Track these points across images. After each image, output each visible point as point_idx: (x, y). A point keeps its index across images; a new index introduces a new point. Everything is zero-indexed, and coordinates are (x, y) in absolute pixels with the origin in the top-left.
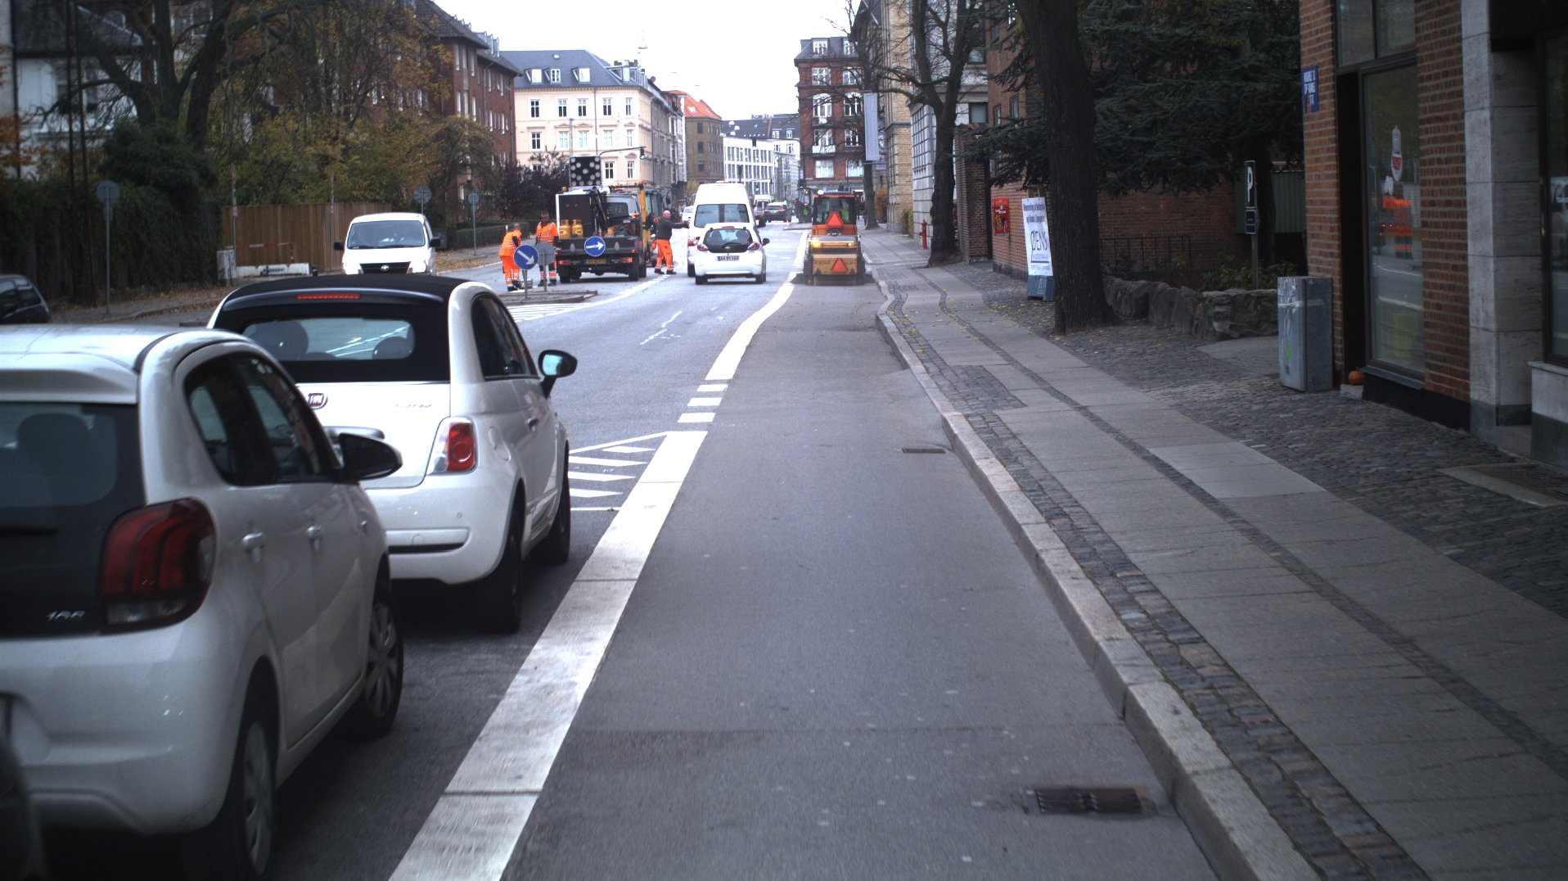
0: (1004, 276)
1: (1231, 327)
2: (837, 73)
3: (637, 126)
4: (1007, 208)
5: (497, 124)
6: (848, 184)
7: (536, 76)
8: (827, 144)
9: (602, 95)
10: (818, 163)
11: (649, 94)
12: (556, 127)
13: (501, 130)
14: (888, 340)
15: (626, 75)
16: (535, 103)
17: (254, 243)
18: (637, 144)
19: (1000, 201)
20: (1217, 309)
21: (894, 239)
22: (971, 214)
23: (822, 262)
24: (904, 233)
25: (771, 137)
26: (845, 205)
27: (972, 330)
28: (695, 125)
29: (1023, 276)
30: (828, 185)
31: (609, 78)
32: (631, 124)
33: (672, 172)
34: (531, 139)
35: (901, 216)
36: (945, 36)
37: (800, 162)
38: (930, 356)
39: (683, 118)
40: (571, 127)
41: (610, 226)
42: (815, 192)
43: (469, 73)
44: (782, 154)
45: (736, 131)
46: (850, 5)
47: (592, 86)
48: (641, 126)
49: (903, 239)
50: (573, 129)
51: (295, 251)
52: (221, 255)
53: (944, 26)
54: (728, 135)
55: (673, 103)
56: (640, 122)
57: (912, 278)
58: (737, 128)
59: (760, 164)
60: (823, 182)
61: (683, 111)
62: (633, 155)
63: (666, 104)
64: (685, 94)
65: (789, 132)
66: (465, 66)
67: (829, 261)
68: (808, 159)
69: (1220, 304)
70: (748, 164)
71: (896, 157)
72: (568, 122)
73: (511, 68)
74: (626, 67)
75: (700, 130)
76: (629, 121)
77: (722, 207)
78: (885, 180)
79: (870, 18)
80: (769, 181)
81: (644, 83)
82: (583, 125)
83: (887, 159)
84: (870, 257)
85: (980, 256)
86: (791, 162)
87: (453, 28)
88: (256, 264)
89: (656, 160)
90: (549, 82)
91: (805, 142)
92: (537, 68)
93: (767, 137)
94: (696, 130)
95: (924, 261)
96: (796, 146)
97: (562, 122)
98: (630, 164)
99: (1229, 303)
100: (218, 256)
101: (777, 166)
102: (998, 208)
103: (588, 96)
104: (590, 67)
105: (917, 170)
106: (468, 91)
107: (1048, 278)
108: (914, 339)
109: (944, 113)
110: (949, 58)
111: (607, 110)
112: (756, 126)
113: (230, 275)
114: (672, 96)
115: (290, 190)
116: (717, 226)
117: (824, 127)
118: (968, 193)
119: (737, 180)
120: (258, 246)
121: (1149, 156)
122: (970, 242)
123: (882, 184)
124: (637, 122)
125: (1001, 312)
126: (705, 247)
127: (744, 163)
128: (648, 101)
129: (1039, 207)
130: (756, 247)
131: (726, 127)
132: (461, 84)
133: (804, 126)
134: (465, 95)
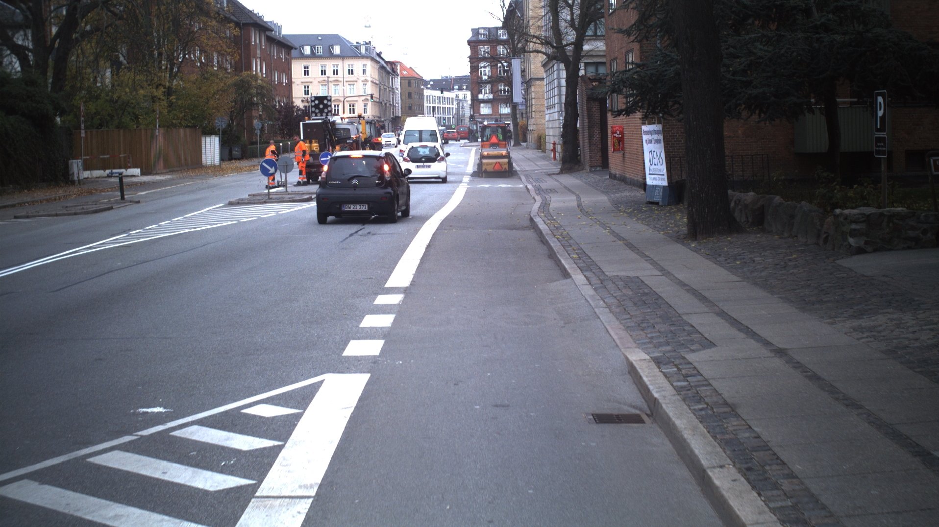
0: (619, 182)
1: (866, 243)
2: (494, 49)
3: (370, 82)
4: (622, 133)
5: (280, 79)
6: (500, 118)
7: (307, 50)
8: (488, 92)
9: (348, 62)
10: (482, 105)
11: (378, 62)
12: (319, 82)
13: (283, 83)
14: (543, 241)
15: (363, 50)
16: (306, 67)
17: (104, 154)
18: (369, 92)
19: (617, 128)
20: (854, 226)
21: (532, 153)
22: (591, 137)
23: (488, 164)
24: (538, 149)
25: (453, 89)
26: (500, 130)
27: (613, 232)
28: (407, 82)
29: (644, 186)
30: (488, 119)
31: (352, 52)
32: (366, 80)
33: (392, 111)
34: (304, 89)
35: (536, 138)
36: (572, 14)
37: (471, 105)
38: (588, 266)
39: (399, 77)
40: (328, 82)
41: (338, 144)
42: (482, 123)
43: (261, 46)
44: (460, 100)
45: (431, 85)
46: (504, 3)
47: (342, 57)
48: (372, 82)
49: (538, 153)
50: (330, 83)
51: (131, 160)
52: (72, 164)
53: (571, 7)
54: (428, 88)
55: (393, 69)
56: (372, 79)
57: (549, 183)
58: (432, 83)
59: (447, 106)
60: (486, 116)
61: (399, 73)
62: (367, 100)
63: (388, 69)
64: (401, 63)
65: (464, 87)
66: (258, 42)
67: (491, 164)
68: (476, 102)
69: (855, 222)
70: (439, 106)
71: (533, 100)
72: (326, 79)
73: (289, 44)
74: (363, 45)
75: (410, 84)
76: (364, 79)
77: (421, 132)
78: (524, 115)
79: (516, 13)
80: (452, 116)
81: (374, 55)
82: (336, 81)
83: (526, 102)
84: (518, 165)
85: (597, 166)
86: (465, 105)
87: (250, 17)
88: (104, 169)
89: (381, 103)
90: (315, 54)
91: (474, 92)
92: (307, 45)
93: (451, 89)
94: (407, 85)
95: (557, 169)
96: (468, 94)
97: (323, 79)
98: (365, 105)
99: (864, 221)
100: (69, 164)
101: (456, 107)
102: (616, 133)
103: (339, 62)
104: (340, 45)
105: (549, 108)
106: (260, 58)
107: (664, 187)
108: (567, 241)
109: (571, 67)
110: (575, 29)
111: (351, 72)
112: (444, 83)
113: (78, 177)
114: (392, 64)
115: (128, 119)
116: (416, 144)
117: (486, 82)
118: (589, 122)
119: (432, 115)
120: (106, 156)
121: (750, 92)
122: (590, 157)
123: (523, 118)
124: (370, 79)
125: (631, 215)
126: (408, 159)
127: (436, 105)
128: (377, 67)
129: (657, 132)
130: (442, 159)
131: (426, 83)
132: (256, 53)
133: (474, 83)
134: (258, 61)
